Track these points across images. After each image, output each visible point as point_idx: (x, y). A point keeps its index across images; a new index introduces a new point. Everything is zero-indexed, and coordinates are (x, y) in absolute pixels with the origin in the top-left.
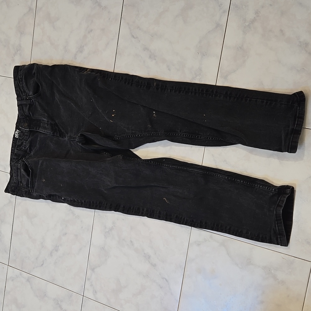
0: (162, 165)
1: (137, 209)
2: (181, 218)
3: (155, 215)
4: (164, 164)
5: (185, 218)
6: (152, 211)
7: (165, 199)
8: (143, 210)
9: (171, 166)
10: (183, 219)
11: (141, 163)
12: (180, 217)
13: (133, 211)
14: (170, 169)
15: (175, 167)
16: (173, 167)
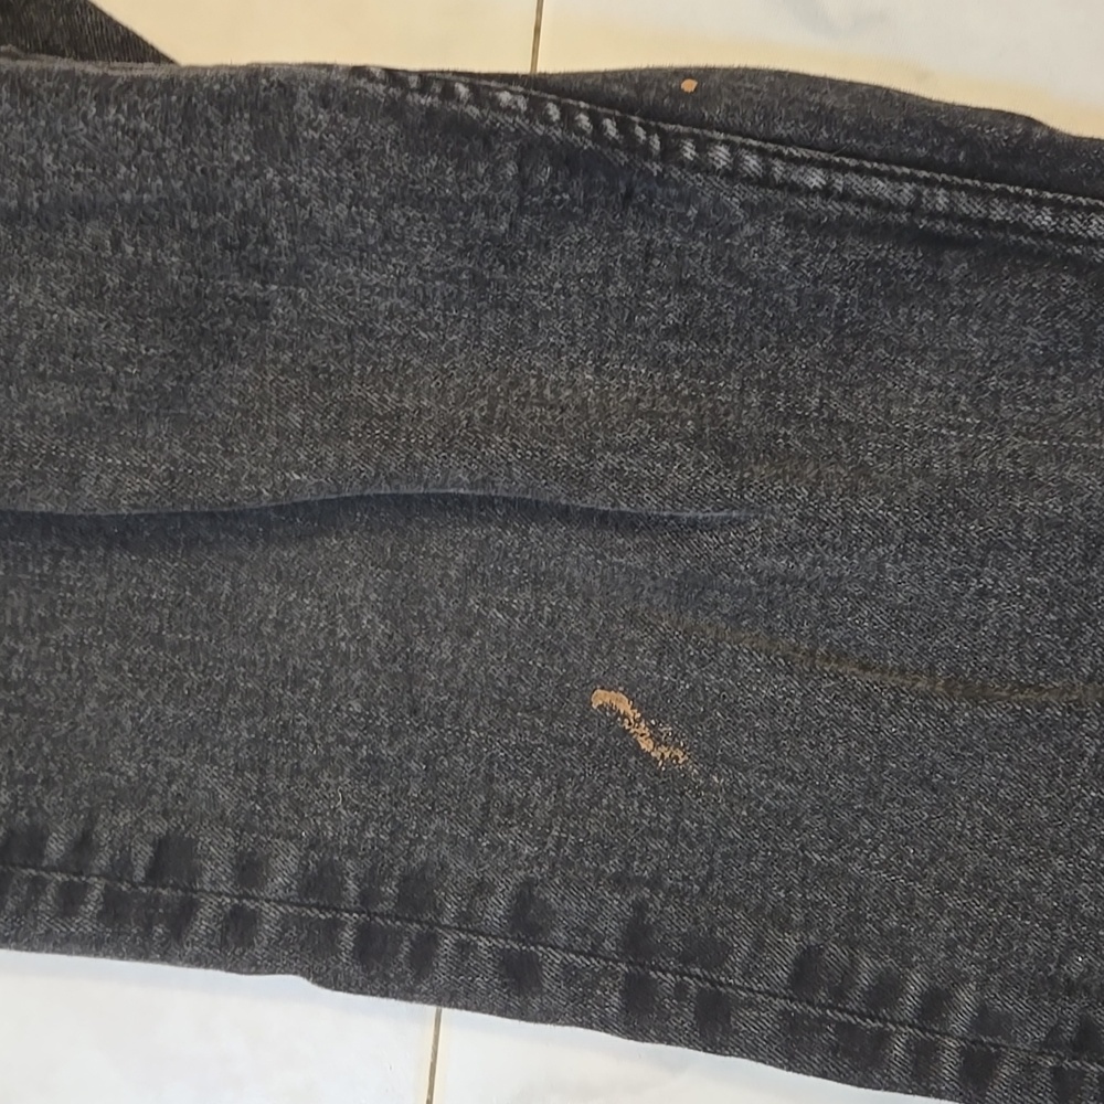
0: (670, 151)
1: (143, 855)
2: (886, 991)
3: (448, 942)
4: (703, 145)
5: (966, 998)
6: (390, 889)
7: (624, 706)
8: (249, 870)
9: (816, 179)
10: (910, 1003)
11: (304, 107)
12: (864, 980)
13: (70, 899)
14: (794, 220)
15: (881, 187)
16: (844, 197)
